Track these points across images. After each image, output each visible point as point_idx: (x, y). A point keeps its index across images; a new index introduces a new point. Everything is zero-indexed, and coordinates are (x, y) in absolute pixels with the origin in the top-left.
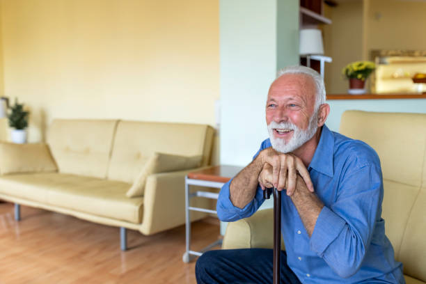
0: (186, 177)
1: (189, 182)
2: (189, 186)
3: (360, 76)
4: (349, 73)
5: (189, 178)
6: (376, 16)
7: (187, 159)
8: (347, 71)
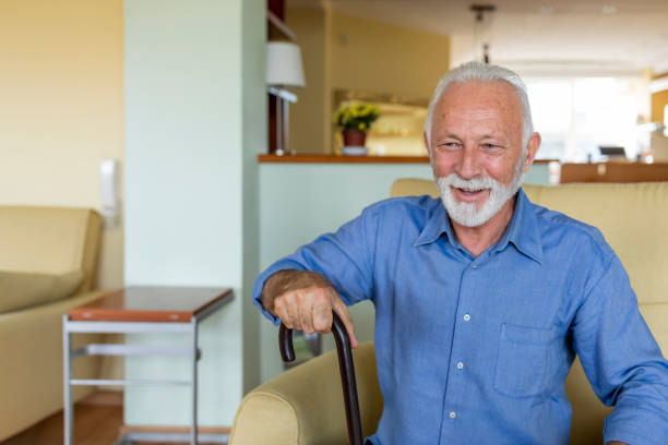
0: (65, 318)
1: (71, 327)
2: (71, 335)
3: (362, 126)
4: (345, 120)
5: (70, 319)
6: (342, 39)
7: (56, 279)
8: (341, 117)
